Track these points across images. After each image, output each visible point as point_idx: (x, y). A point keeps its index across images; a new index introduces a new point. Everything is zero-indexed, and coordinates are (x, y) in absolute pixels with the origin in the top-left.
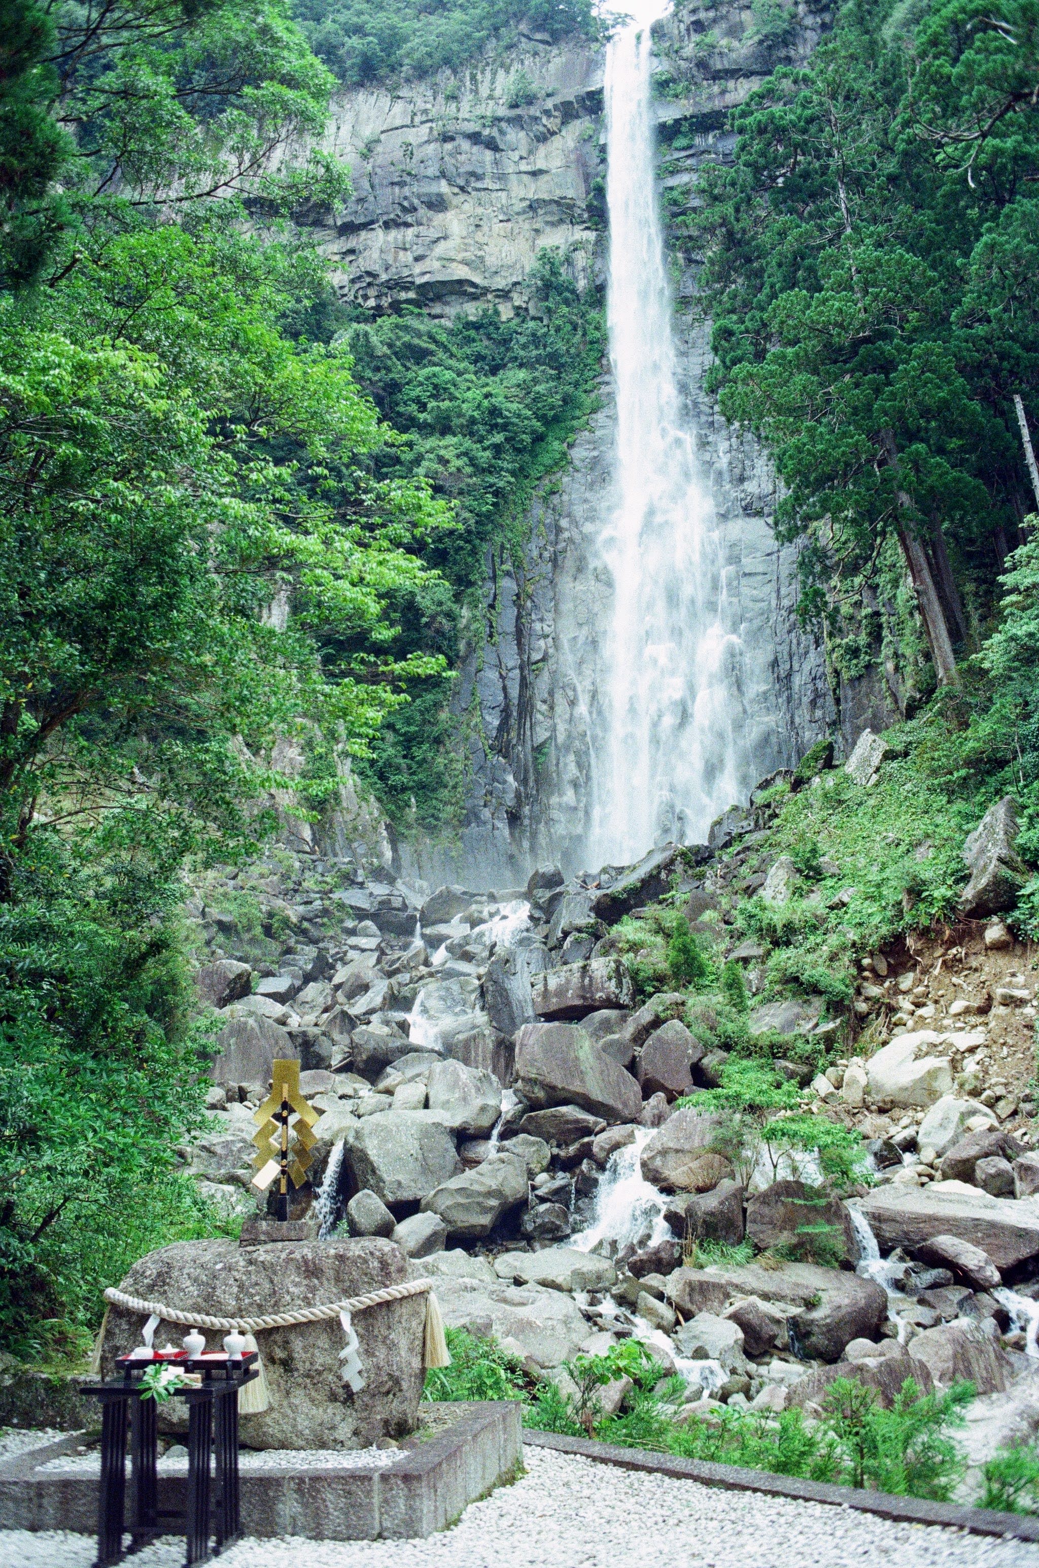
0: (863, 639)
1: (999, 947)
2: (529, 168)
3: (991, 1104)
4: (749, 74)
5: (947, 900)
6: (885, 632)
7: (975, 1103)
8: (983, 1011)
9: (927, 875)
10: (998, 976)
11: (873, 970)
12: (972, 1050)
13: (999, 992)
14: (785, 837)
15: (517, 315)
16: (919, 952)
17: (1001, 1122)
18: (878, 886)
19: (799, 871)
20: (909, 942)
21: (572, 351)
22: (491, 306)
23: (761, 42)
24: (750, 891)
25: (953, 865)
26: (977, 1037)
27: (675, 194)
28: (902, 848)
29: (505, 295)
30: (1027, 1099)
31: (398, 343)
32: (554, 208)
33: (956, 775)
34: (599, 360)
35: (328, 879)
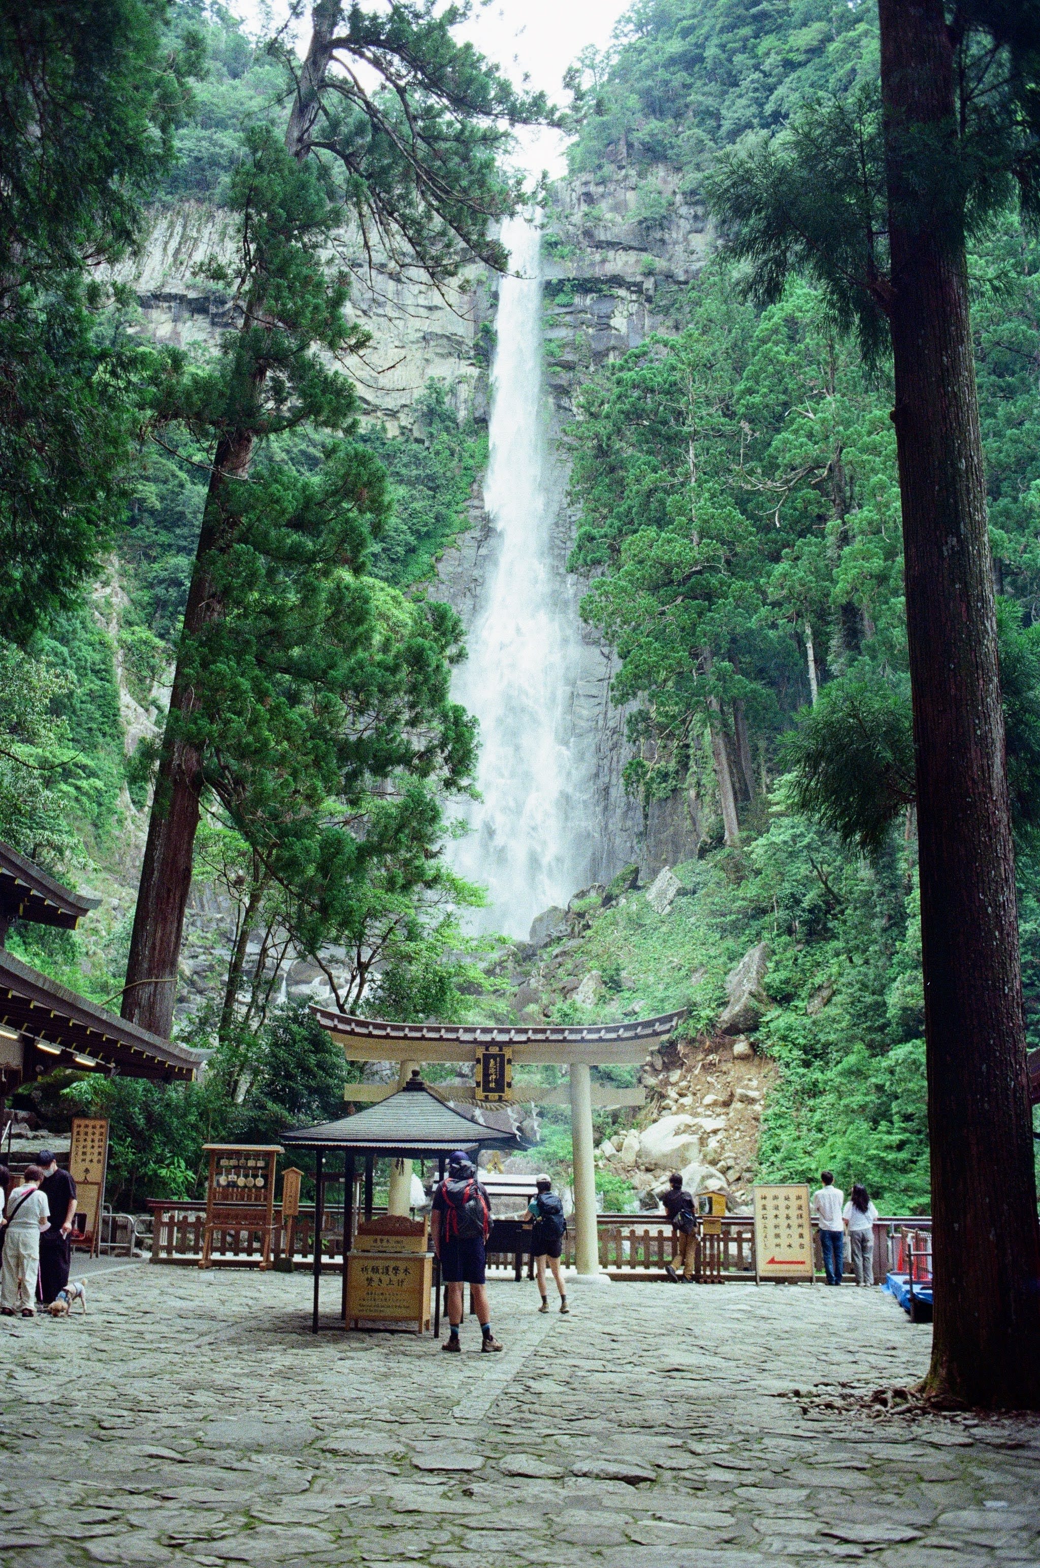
0: (672, 766)
1: (743, 1058)
2: (426, 303)
3: (725, 1171)
4: (627, 248)
5: (710, 1020)
6: (692, 763)
7: (713, 1170)
8: (727, 1104)
9: (698, 999)
10: (740, 1079)
11: (652, 1065)
12: (715, 1132)
13: (739, 1091)
14: (594, 947)
15: (403, 434)
16: (686, 1056)
17: (729, 1184)
18: (662, 1001)
19: (605, 983)
20: (680, 1047)
21: (448, 474)
22: (379, 422)
23: (640, 223)
24: (566, 992)
25: (717, 993)
26: (720, 1123)
27: (553, 345)
28: (683, 972)
29: (393, 414)
30: (748, 1170)
31: (295, 450)
32: (444, 341)
33: (729, 918)
34: (471, 484)
35: (209, 935)
